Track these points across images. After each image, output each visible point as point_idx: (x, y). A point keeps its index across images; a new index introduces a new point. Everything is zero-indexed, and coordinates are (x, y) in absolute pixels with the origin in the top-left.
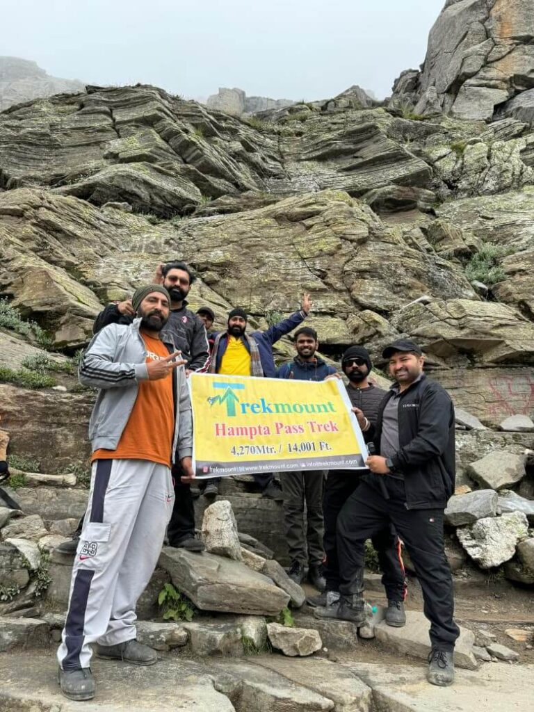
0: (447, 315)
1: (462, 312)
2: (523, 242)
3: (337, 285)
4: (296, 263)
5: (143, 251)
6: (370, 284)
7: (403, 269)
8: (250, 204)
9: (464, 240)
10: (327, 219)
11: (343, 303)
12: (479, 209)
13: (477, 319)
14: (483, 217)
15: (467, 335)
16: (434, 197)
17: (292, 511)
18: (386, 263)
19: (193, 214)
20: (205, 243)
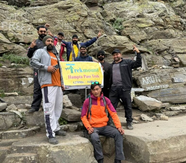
0: (112, 40)
1: (115, 39)
2: (127, 17)
3: (80, 31)
4: (66, 23)
5: (15, 19)
6: (89, 31)
7: (98, 26)
8: (48, 3)
9: (112, 16)
10: (75, 9)
11: (82, 37)
12: (115, 6)
13: (119, 41)
14: (116, 9)
15: (117, 46)
16: (102, 2)
17: (83, 97)
18: (93, 24)
19: (30, 6)
20: (36, 16)
